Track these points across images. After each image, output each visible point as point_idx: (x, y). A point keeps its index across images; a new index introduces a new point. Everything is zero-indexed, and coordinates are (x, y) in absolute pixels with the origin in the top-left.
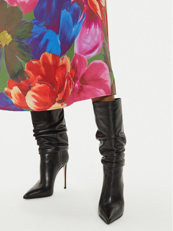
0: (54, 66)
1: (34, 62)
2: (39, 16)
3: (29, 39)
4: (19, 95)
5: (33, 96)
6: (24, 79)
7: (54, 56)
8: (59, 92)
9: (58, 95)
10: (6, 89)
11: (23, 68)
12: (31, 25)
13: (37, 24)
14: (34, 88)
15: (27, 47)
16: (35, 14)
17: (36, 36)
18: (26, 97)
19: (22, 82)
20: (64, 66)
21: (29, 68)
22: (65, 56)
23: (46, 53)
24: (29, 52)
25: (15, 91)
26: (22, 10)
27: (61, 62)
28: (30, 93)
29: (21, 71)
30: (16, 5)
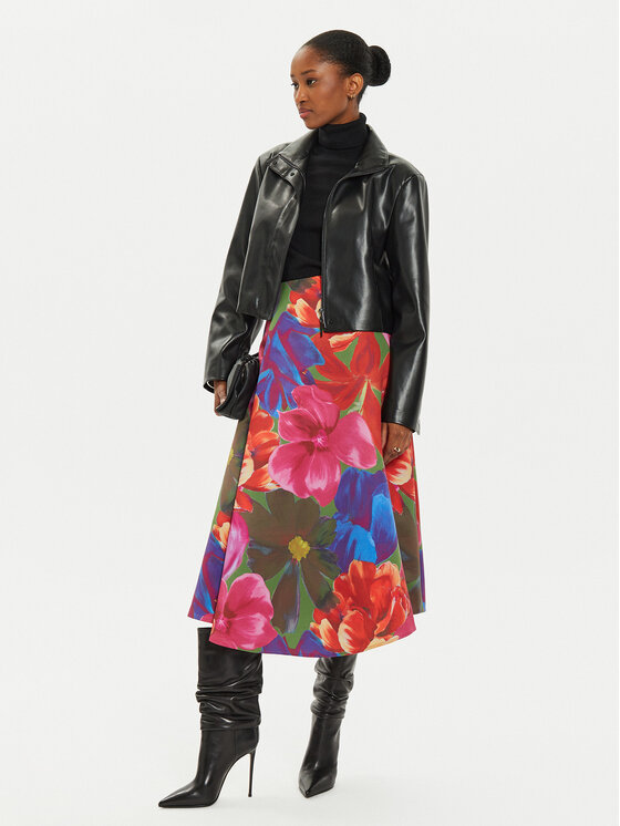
0: (366, 580)
1: (343, 578)
2: (342, 507)
3: (333, 544)
4: (330, 631)
5: (347, 631)
6: (334, 606)
7: (365, 564)
8: (379, 620)
9: (378, 625)
10: (312, 625)
11: (331, 589)
12: (334, 520)
13: (340, 518)
14: (346, 618)
15: (332, 555)
16: (337, 505)
17: (341, 537)
18: (339, 634)
19: (332, 611)
20: (387, 578)
21: (338, 588)
22: (388, 563)
23: (355, 561)
24: (335, 563)
25: (325, 625)
26: (317, 502)
27: (378, 573)
28: (343, 626)
29: (329, 595)
30: (308, 496)
